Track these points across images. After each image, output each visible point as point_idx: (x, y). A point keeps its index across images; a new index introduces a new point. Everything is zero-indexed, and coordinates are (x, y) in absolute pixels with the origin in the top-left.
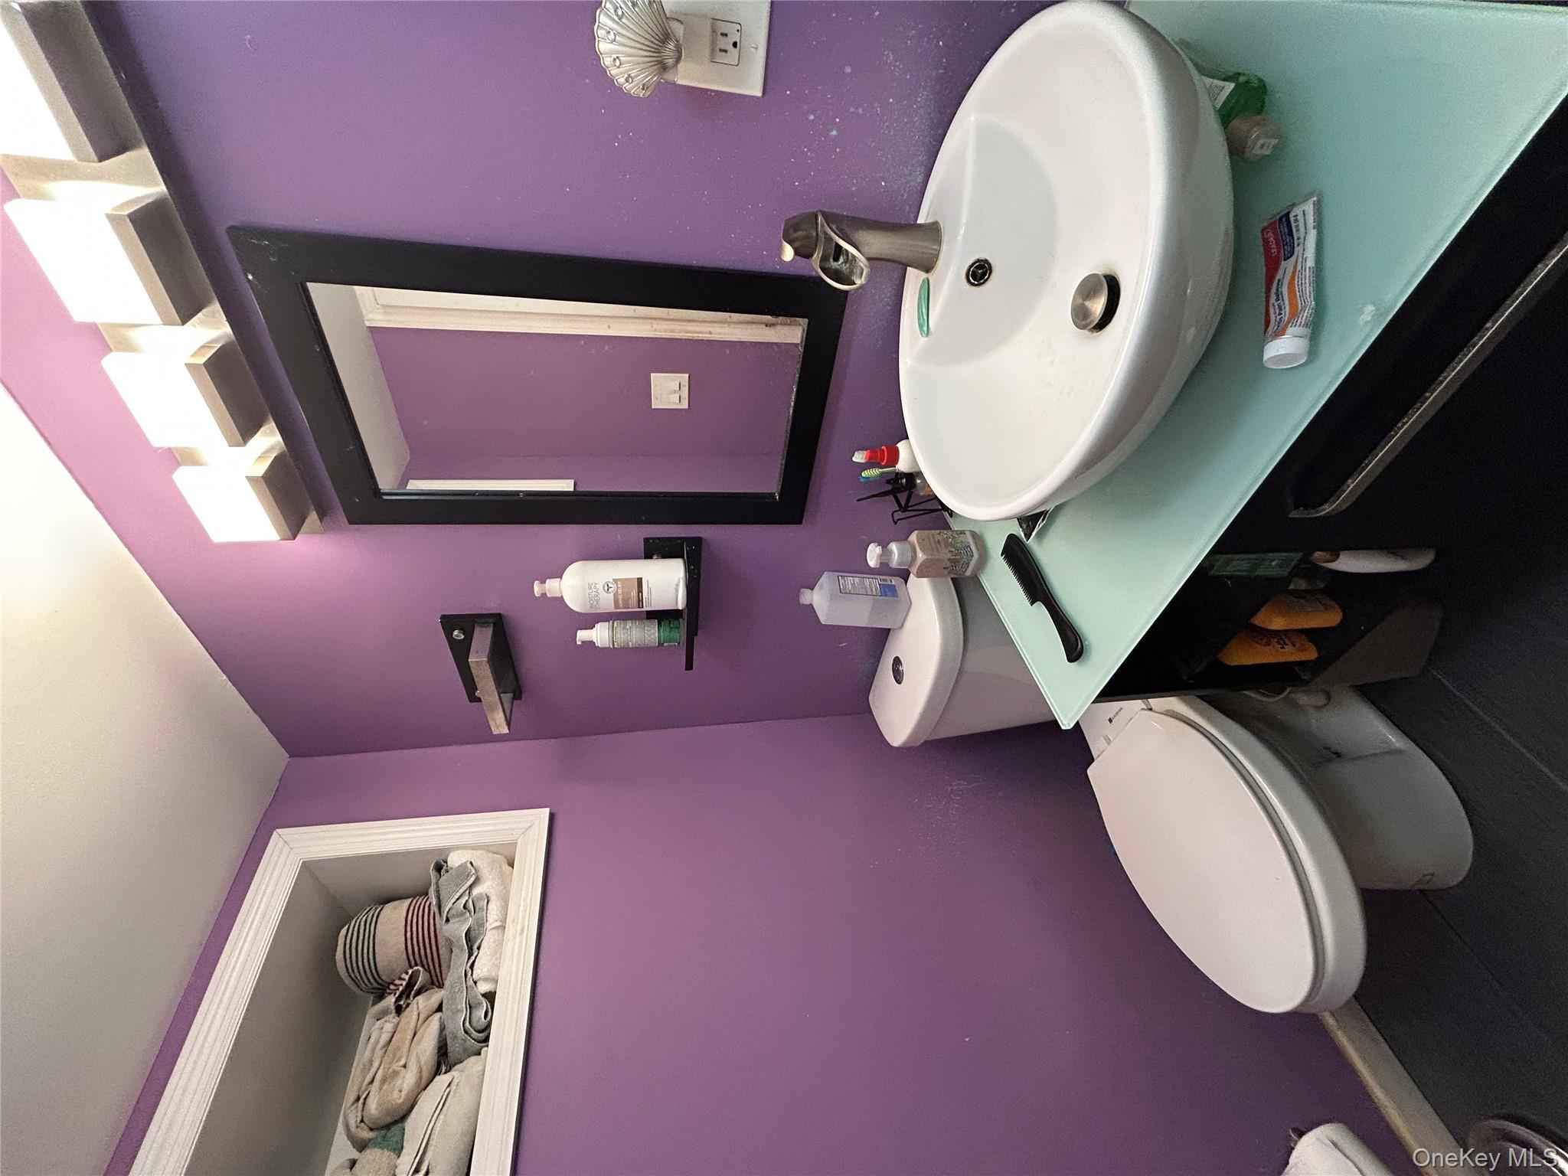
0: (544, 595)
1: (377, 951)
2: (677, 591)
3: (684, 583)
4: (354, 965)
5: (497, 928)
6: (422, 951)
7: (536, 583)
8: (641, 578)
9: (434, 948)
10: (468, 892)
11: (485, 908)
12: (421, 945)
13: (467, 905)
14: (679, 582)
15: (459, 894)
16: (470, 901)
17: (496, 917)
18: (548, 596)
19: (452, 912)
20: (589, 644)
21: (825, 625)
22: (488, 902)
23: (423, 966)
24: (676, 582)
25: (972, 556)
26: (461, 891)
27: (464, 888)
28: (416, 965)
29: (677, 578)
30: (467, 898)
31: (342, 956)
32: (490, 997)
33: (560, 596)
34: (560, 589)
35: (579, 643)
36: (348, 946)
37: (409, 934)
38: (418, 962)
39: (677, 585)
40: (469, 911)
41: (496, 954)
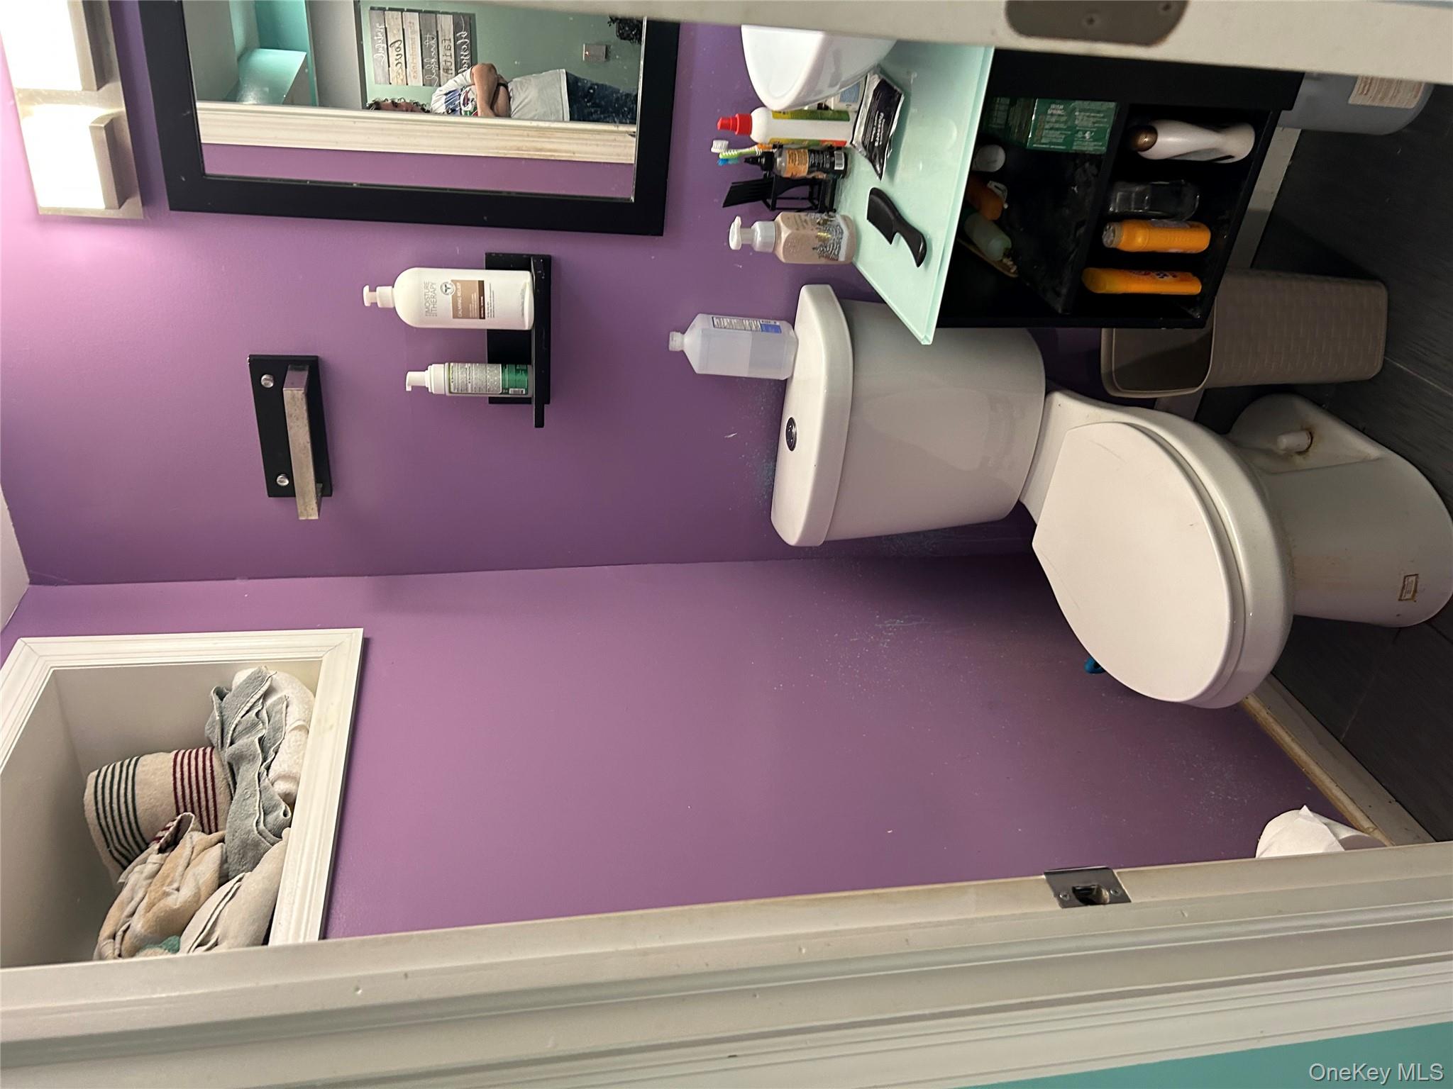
0: (374, 304)
1: (136, 792)
2: (523, 298)
3: (531, 287)
4: (108, 808)
5: (299, 728)
6: (195, 795)
7: (366, 289)
8: (483, 282)
9: (210, 792)
10: (261, 701)
11: (284, 712)
12: (194, 787)
13: (260, 713)
14: (526, 286)
15: (249, 705)
16: (264, 712)
17: (297, 716)
18: (379, 305)
19: (239, 728)
20: (421, 390)
21: (699, 375)
22: (287, 707)
23: (193, 812)
24: (521, 287)
25: (842, 233)
26: (253, 700)
27: (257, 696)
28: (186, 811)
29: (523, 284)
30: (260, 708)
31: (93, 797)
32: (290, 801)
33: (392, 306)
34: (392, 296)
35: (409, 389)
36: (100, 786)
37: (178, 775)
38: (189, 806)
39: (523, 291)
40: (263, 722)
41: (298, 753)
